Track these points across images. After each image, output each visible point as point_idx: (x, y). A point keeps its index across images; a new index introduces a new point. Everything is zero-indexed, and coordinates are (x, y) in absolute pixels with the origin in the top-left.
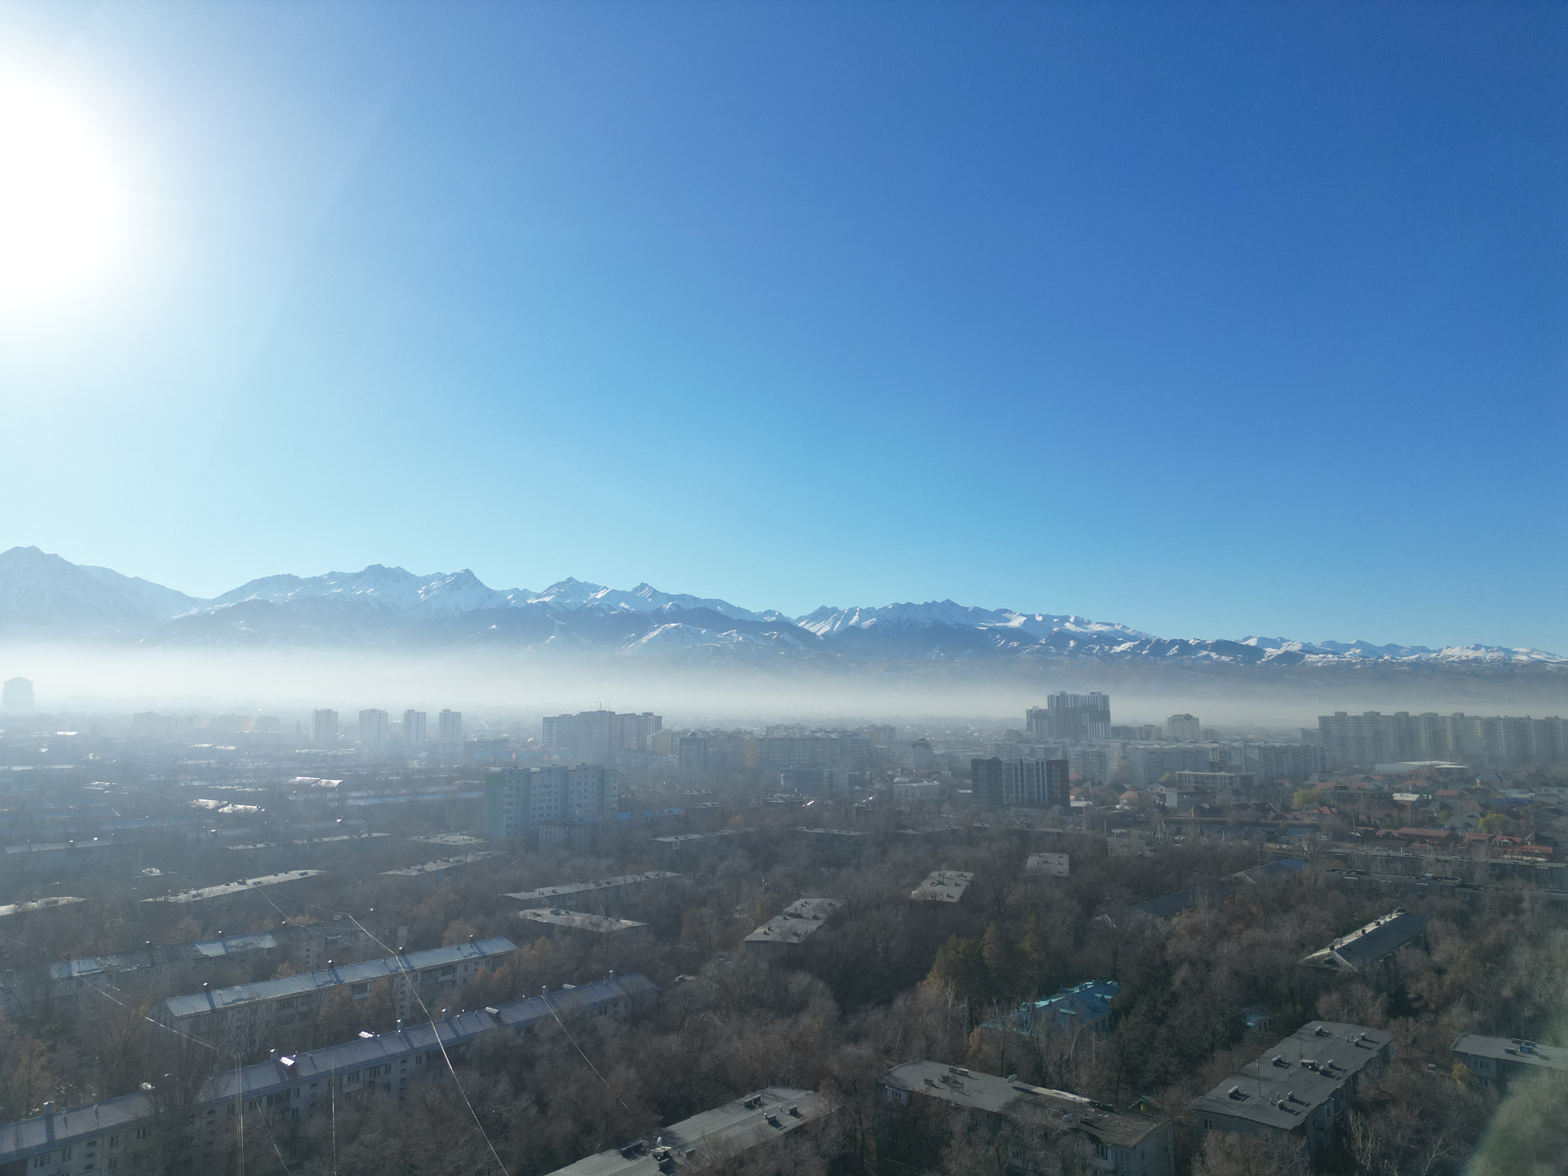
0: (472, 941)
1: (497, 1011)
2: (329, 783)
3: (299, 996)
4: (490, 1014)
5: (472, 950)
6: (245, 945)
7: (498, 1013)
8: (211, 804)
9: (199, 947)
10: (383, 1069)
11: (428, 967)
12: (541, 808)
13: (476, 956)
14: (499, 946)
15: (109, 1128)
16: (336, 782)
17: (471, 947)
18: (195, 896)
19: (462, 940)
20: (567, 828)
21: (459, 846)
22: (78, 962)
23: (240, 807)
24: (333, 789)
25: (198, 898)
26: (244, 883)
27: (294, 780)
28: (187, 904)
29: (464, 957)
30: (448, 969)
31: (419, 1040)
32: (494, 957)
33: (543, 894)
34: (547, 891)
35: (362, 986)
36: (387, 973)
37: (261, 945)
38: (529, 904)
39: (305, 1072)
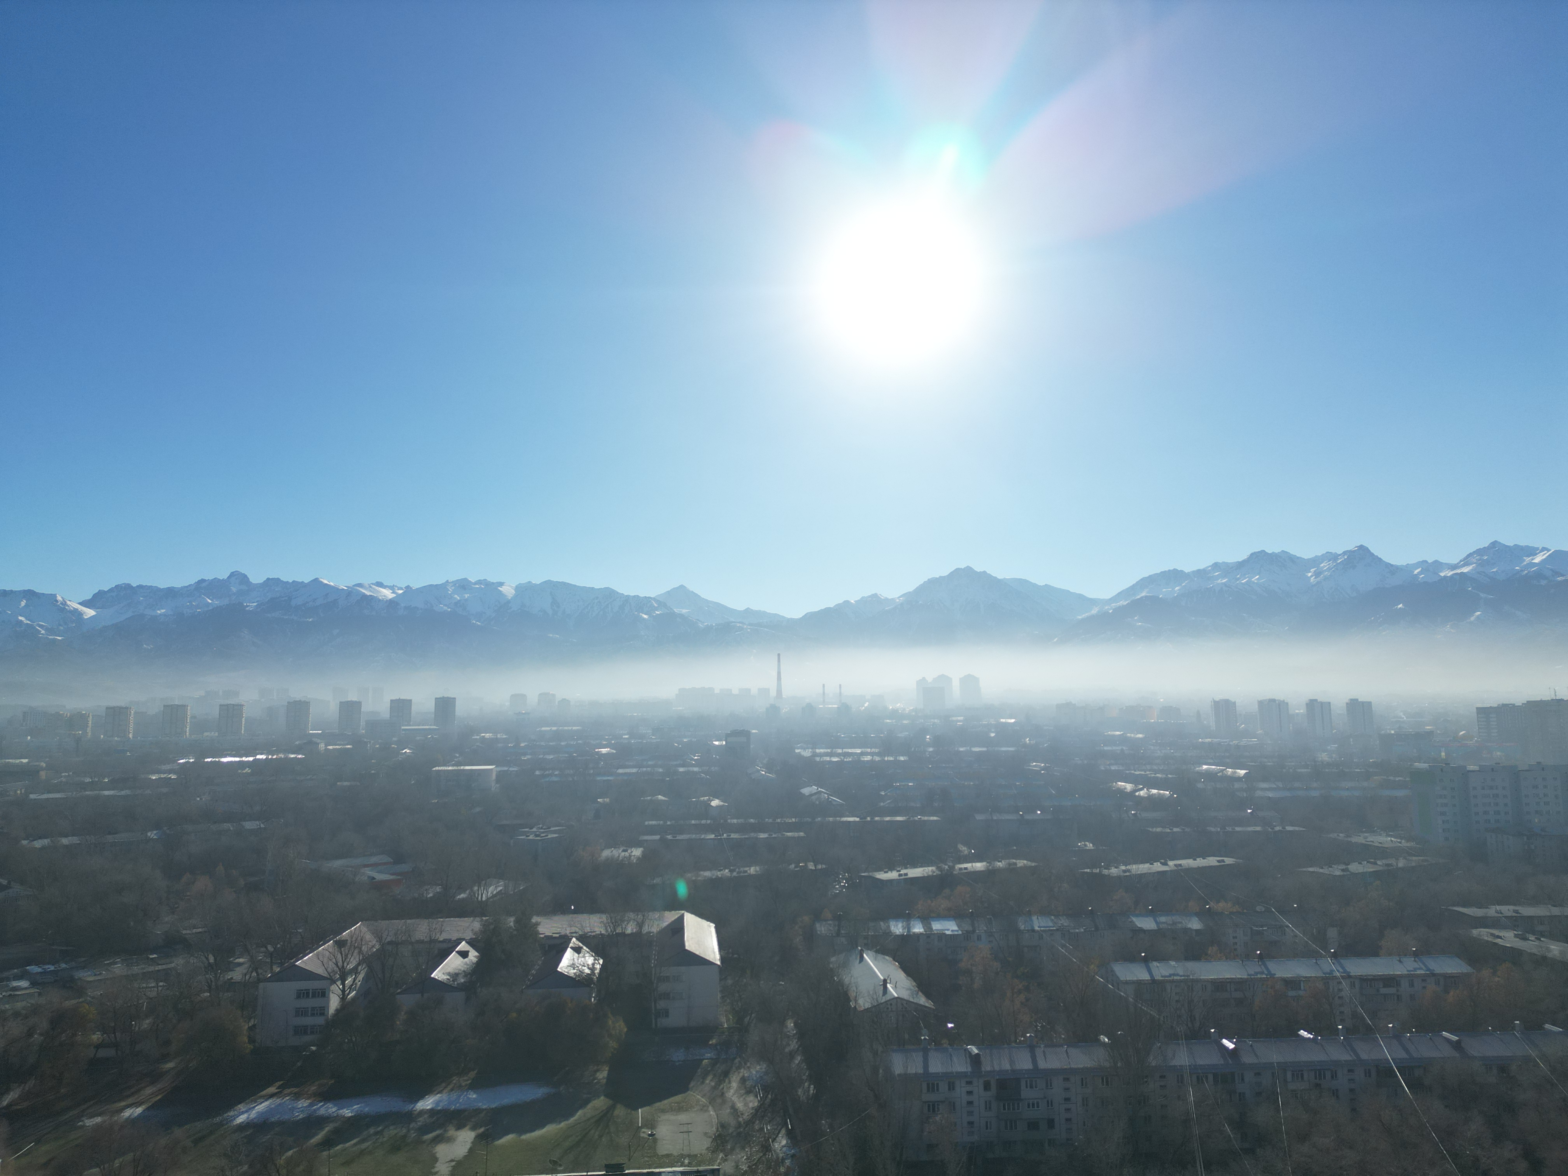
0: (1416, 954)
1: (1457, 1038)
2: (1235, 772)
3: (1231, 981)
4: (1448, 1040)
5: (1416, 965)
6: (1174, 923)
7: (1459, 1042)
8: (1129, 787)
9: (1134, 919)
10: (1328, 1075)
11: (1366, 976)
12: (1486, 813)
13: (1423, 972)
14: (1452, 966)
15: (1078, 1069)
16: (1242, 772)
17: (1415, 961)
18: (1124, 871)
19: (1402, 953)
20: (1525, 838)
21: (1387, 848)
22: (1038, 918)
23: (1154, 791)
24: (1239, 779)
25: (1128, 874)
26: (1165, 864)
27: (1200, 768)
28: (1119, 877)
29: (1408, 971)
30: (1390, 981)
31: (1366, 1052)
32: (1446, 977)
33: (1501, 913)
34: (1507, 910)
35: (1292, 983)
36: (1320, 974)
37: (1189, 926)
38: (1483, 922)
39: (1247, 1059)
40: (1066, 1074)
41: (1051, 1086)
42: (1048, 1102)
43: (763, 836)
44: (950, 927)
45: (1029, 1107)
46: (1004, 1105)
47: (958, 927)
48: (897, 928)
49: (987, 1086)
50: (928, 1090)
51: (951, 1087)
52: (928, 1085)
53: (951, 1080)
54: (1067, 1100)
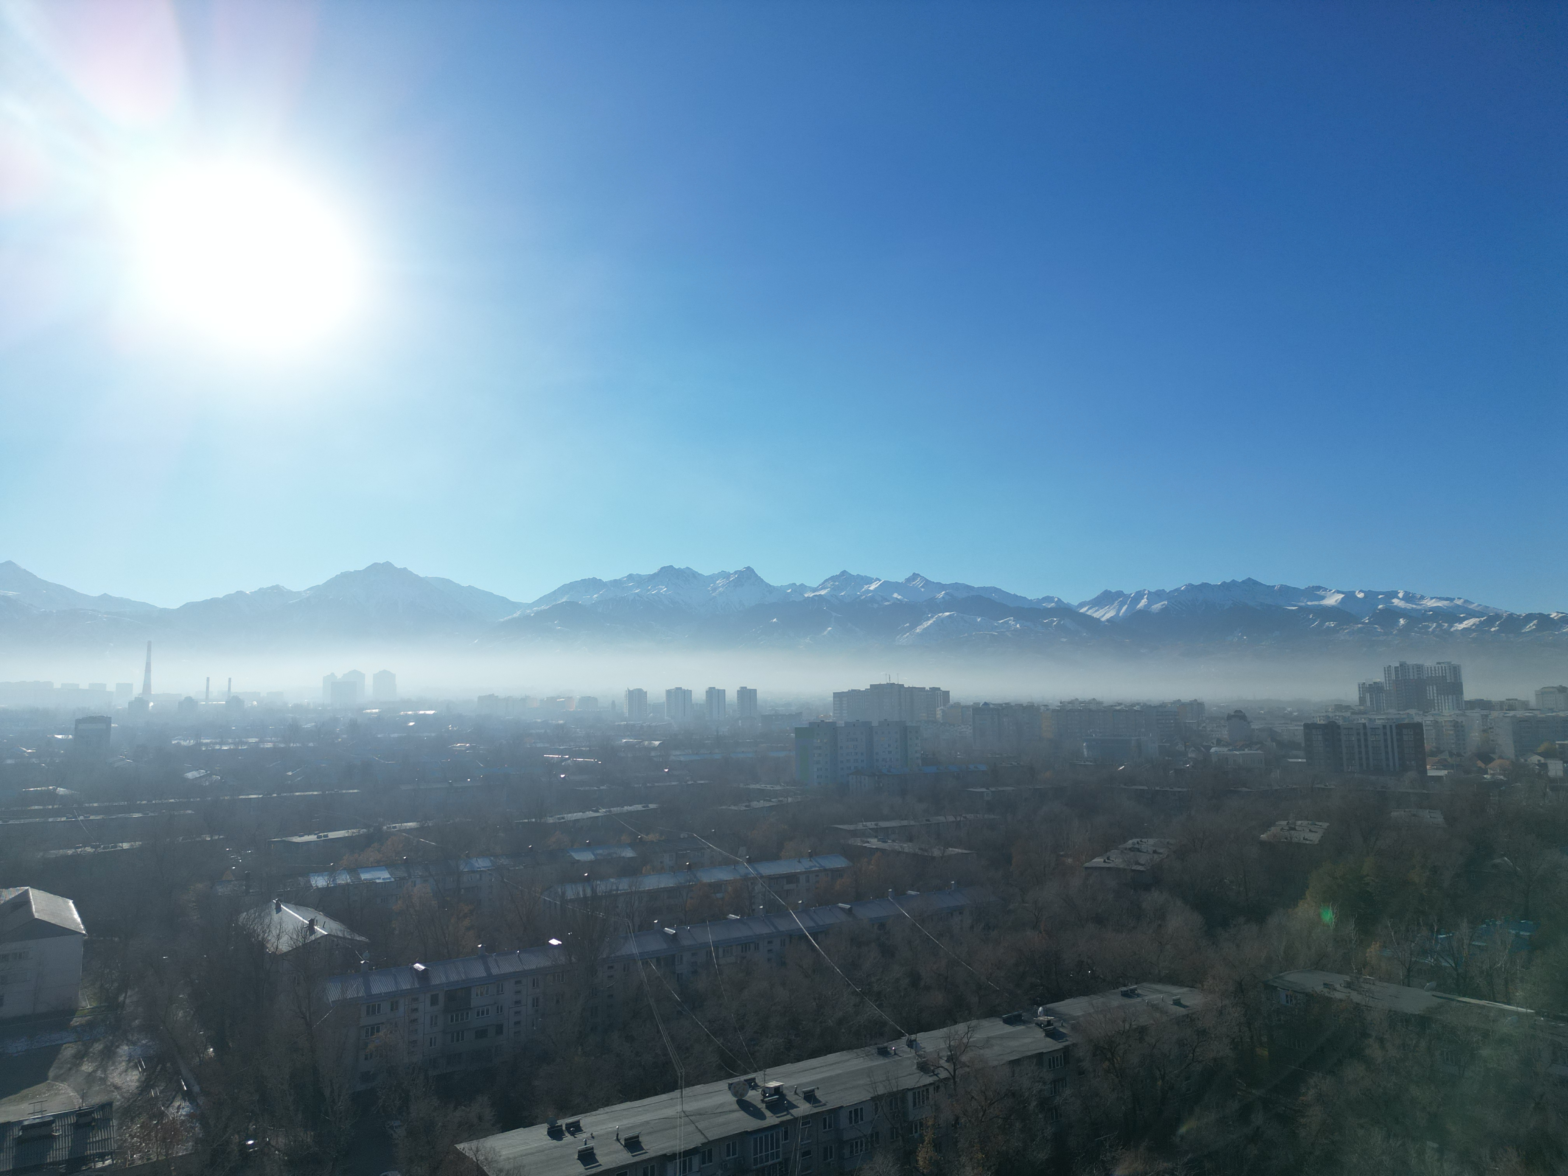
0: (811, 855)
1: (849, 906)
2: (651, 743)
3: (666, 890)
4: (842, 909)
5: (811, 864)
6: (611, 854)
7: (850, 909)
8: (557, 757)
9: (573, 854)
10: (752, 946)
11: (774, 875)
12: (848, 760)
13: (817, 869)
14: (839, 862)
15: (531, 970)
16: (657, 743)
17: (810, 860)
18: (559, 819)
19: (801, 855)
20: (877, 777)
21: (777, 790)
22: (477, 860)
23: (581, 760)
24: (655, 748)
25: (562, 820)
26: (597, 811)
27: (620, 742)
28: (555, 824)
29: (805, 869)
30: (791, 878)
31: (783, 926)
32: (833, 871)
33: (867, 827)
34: (871, 825)
35: (717, 886)
36: (738, 877)
37: (623, 855)
38: (854, 834)
39: (686, 942)
40: (518, 977)
41: (502, 991)
42: (498, 1007)
43: (136, 815)
44: (382, 876)
45: (478, 1015)
46: (452, 1017)
47: (390, 875)
48: (320, 881)
49: (434, 1001)
50: (368, 1013)
51: (394, 1007)
52: (368, 1007)
53: (393, 999)
54: (518, 1002)
